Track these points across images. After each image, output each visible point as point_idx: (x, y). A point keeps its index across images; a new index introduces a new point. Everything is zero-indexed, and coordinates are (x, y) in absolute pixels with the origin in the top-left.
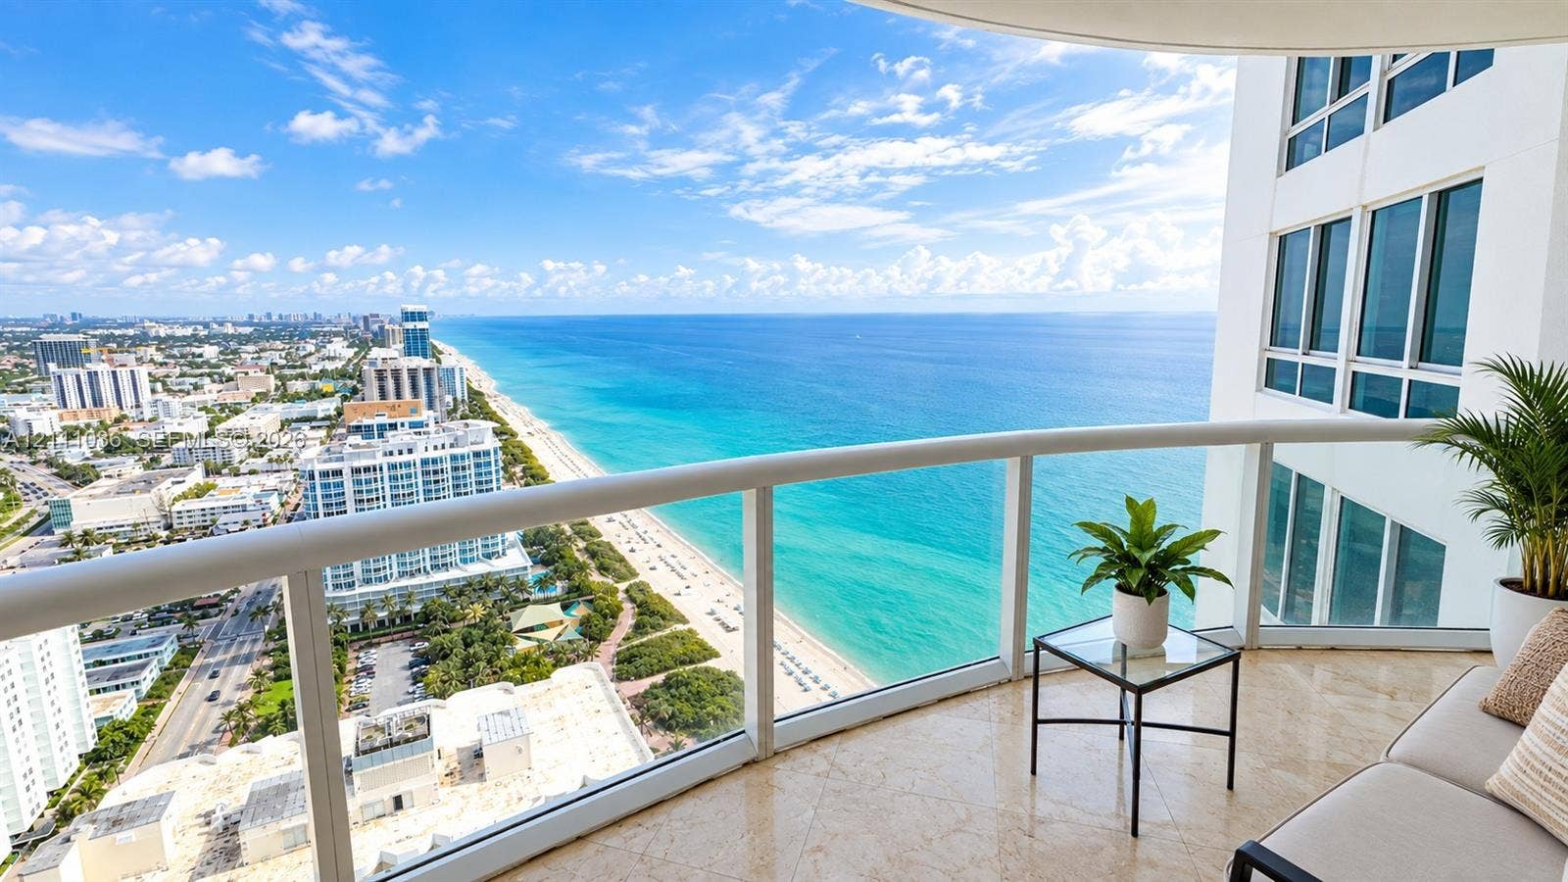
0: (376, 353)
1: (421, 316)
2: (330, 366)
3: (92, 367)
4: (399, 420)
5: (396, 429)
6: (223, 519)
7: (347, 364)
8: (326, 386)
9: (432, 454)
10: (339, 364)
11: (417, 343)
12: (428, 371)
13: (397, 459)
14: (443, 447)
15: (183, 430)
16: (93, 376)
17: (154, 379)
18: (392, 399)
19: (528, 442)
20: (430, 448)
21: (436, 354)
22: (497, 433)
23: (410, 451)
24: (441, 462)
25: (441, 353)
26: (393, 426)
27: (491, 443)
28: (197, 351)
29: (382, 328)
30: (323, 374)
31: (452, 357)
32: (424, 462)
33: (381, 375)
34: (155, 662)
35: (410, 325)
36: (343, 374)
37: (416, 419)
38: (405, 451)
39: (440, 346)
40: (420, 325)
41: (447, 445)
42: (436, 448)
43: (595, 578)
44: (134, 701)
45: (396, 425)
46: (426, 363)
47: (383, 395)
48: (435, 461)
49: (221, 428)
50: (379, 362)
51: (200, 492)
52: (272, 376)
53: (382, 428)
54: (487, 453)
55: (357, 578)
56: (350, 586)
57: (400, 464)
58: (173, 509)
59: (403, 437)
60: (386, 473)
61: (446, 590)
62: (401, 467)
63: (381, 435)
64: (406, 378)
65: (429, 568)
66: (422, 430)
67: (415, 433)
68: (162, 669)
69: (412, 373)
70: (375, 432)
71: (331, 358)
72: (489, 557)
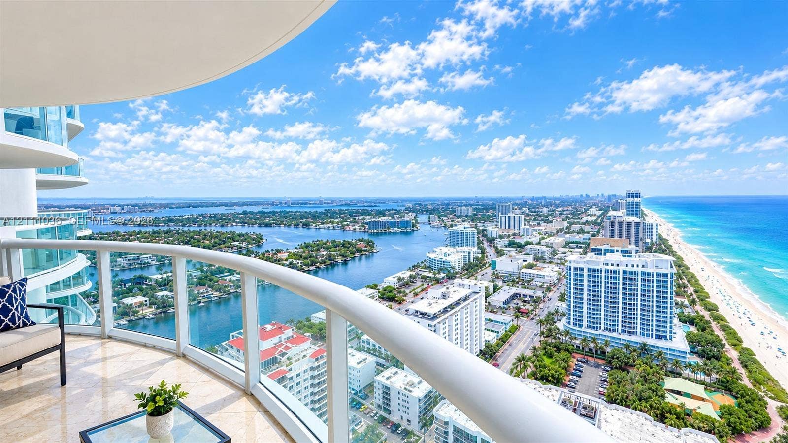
0: (611, 213)
1: (637, 195)
2: (590, 219)
3: (509, 214)
4: (615, 248)
5: (614, 252)
6: (536, 279)
7: (597, 218)
8: (587, 228)
9: (630, 269)
10: (594, 218)
11: (634, 210)
12: (637, 224)
13: (609, 268)
14: (638, 266)
15: (530, 240)
16: (509, 217)
17: (525, 220)
18: (616, 237)
20: (630, 266)
21: (643, 215)
23: (618, 265)
24: (635, 274)
25: (646, 215)
26: (612, 251)
27: (669, 269)
28: (541, 210)
29: (617, 201)
30: (587, 223)
31: (652, 217)
32: (625, 272)
33: (612, 225)
34: (504, 327)
35: (630, 200)
36: (595, 223)
37: (626, 249)
38: (615, 264)
39: (646, 211)
40: (636, 200)
41: (640, 266)
42: (633, 266)
44: (496, 339)
45: (614, 250)
46: (637, 219)
47: (612, 236)
48: (631, 273)
49: (543, 242)
50: (613, 218)
51: (530, 267)
52: (566, 222)
53: (606, 250)
54: (665, 275)
55: (585, 323)
56: (581, 326)
57: (611, 271)
58: (522, 271)
59: (616, 257)
60: (603, 274)
61: (627, 346)
62: (611, 272)
63: (605, 255)
64: (624, 227)
65: (620, 331)
66: (627, 255)
67: (623, 256)
68: (506, 331)
69: (629, 224)
70: (603, 253)
71: (591, 215)
72: (659, 337)
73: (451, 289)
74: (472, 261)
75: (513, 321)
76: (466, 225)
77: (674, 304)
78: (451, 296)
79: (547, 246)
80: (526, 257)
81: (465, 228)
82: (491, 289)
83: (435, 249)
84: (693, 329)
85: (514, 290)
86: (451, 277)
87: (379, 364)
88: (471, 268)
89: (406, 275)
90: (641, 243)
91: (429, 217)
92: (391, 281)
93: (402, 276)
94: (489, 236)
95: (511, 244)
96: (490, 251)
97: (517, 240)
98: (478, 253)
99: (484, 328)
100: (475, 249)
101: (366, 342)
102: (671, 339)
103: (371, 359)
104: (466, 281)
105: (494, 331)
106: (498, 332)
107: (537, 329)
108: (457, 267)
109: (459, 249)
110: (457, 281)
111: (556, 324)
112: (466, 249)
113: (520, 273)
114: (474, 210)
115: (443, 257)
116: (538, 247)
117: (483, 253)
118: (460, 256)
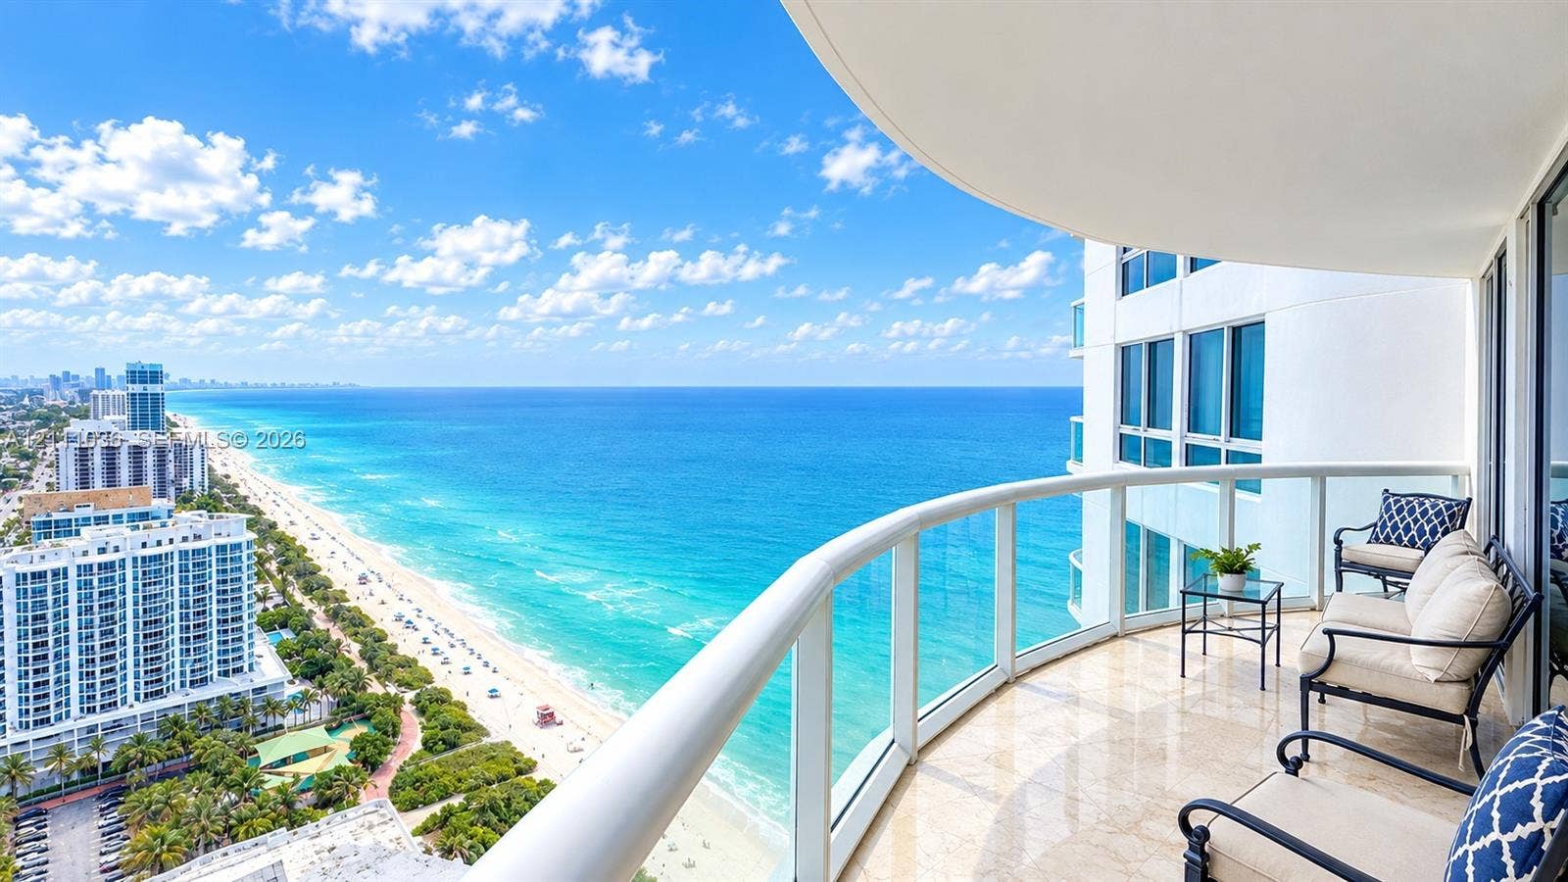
0: (76, 426)
1: (155, 376)
4: (110, 512)
5: (105, 522)
9: (152, 551)
11: (147, 411)
14: (171, 542)
18: (98, 483)
20: (151, 544)
21: (170, 426)
22: (250, 525)
24: (166, 559)
25: (177, 426)
26: (102, 520)
27: (242, 535)
31: (190, 426)
33: (83, 455)
35: (138, 388)
38: (109, 549)
39: (176, 416)
40: (151, 388)
41: (177, 540)
42: (158, 543)
43: (376, 688)
45: (107, 517)
47: (84, 481)
48: (154, 560)
54: (234, 547)
55: (11, 721)
57: (98, 566)
60: (73, 579)
62: (98, 569)
64: (123, 455)
67: (135, 527)
69: (137, 452)
70: (73, 528)
90: (172, 491)
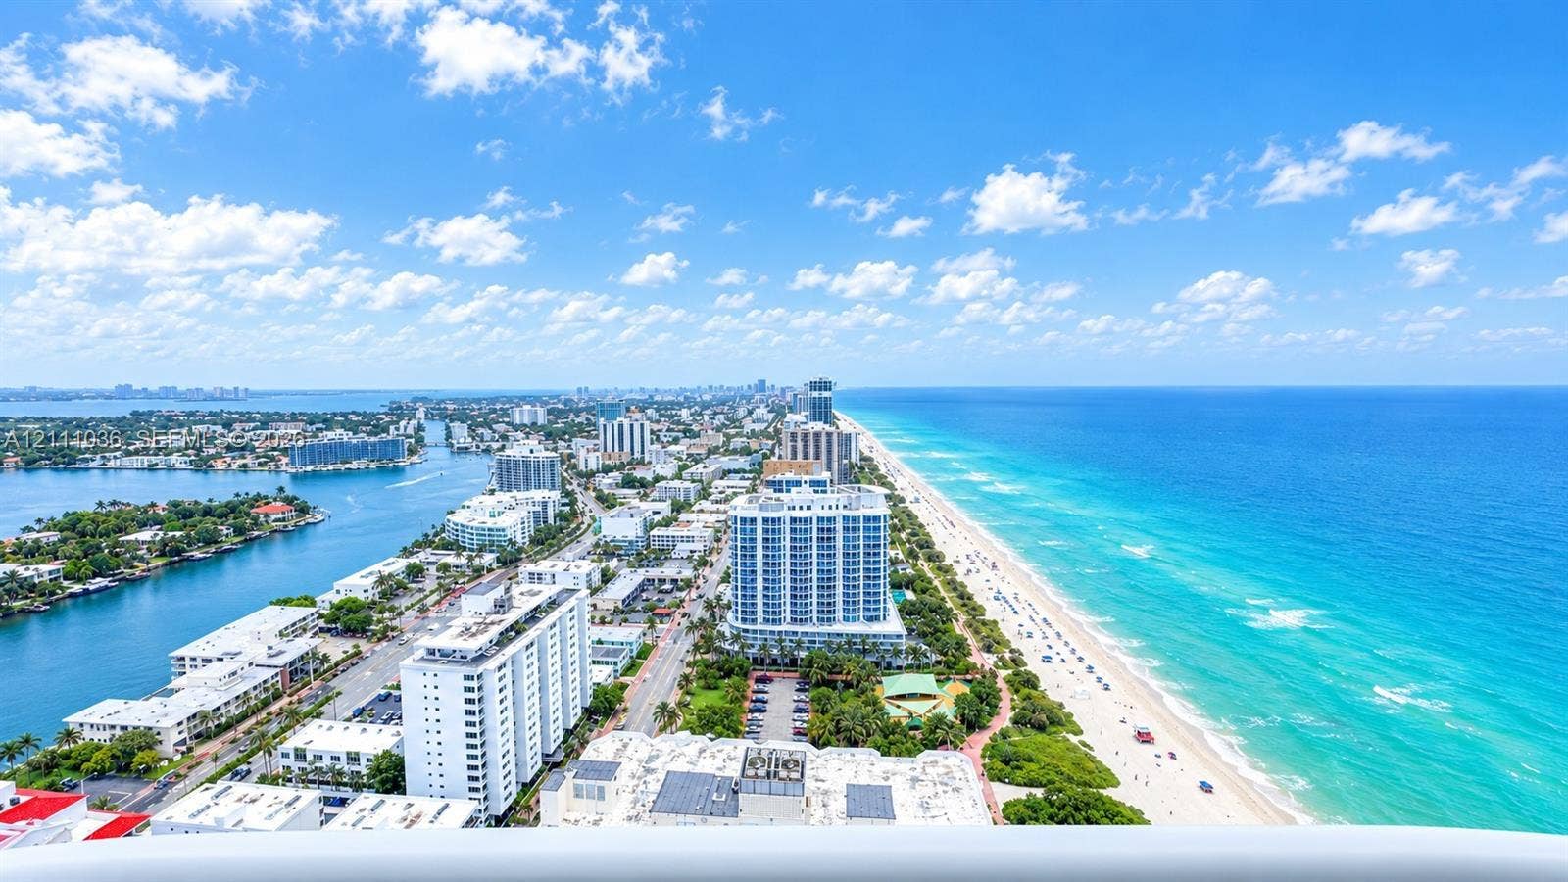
0: (790, 417)
1: (825, 386)
2: (757, 427)
3: (621, 421)
4: (802, 478)
5: (800, 486)
6: (680, 545)
7: (769, 426)
8: (754, 444)
9: (826, 513)
10: (763, 426)
11: (822, 409)
12: (828, 436)
13: (797, 514)
14: (837, 507)
15: (662, 473)
16: (621, 426)
17: (652, 432)
18: (801, 458)
19: (914, 508)
20: (826, 507)
21: (835, 421)
22: (888, 497)
23: (809, 508)
24: (835, 521)
25: (839, 420)
26: (798, 483)
27: (882, 509)
28: (678, 412)
29: (795, 397)
30: (753, 434)
32: (820, 519)
33: (793, 436)
34: (627, 651)
35: (816, 394)
36: (765, 435)
37: (816, 478)
38: (805, 507)
39: (838, 413)
40: (826, 394)
41: (841, 506)
42: (830, 507)
44: (612, 677)
45: (800, 482)
46: (827, 428)
47: (794, 455)
48: (829, 520)
49: (685, 474)
50: (792, 425)
51: (667, 523)
52: (722, 435)
53: (789, 483)
54: (876, 519)
55: (760, 616)
56: (754, 621)
57: (800, 519)
58: (651, 533)
59: (805, 494)
60: (788, 527)
61: (828, 644)
62: (800, 522)
63: (788, 491)
64: (811, 438)
65: (815, 620)
66: (820, 489)
67: (816, 492)
68: (631, 657)
69: (817, 435)
70: (784, 487)
71: (758, 421)
72: (870, 619)
73: (515, 591)
74: (551, 521)
75: (644, 635)
76: (533, 442)
77: (888, 563)
78: (515, 603)
79: (693, 482)
80: (658, 506)
81: (532, 451)
82: (596, 578)
83: (466, 503)
84: (910, 595)
85: (641, 575)
86: (510, 560)
87: (327, 801)
88: (549, 537)
89: (399, 565)
91: (448, 428)
92: (359, 585)
93: (386, 571)
94: (582, 467)
95: (629, 483)
96: (586, 501)
97: (638, 474)
98: (563, 505)
99: (589, 660)
100: (556, 495)
101: (292, 755)
102: (885, 619)
103: (311, 794)
104: (544, 566)
105: (607, 663)
106: (616, 663)
107: (687, 642)
108: (519, 539)
109: (521, 495)
110: (526, 568)
111: (718, 628)
112: (538, 495)
113: (648, 539)
114: (550, 412)
115: (487, 519)
116: (676, 483)
117: (573, 503)
118: (523, 512)
